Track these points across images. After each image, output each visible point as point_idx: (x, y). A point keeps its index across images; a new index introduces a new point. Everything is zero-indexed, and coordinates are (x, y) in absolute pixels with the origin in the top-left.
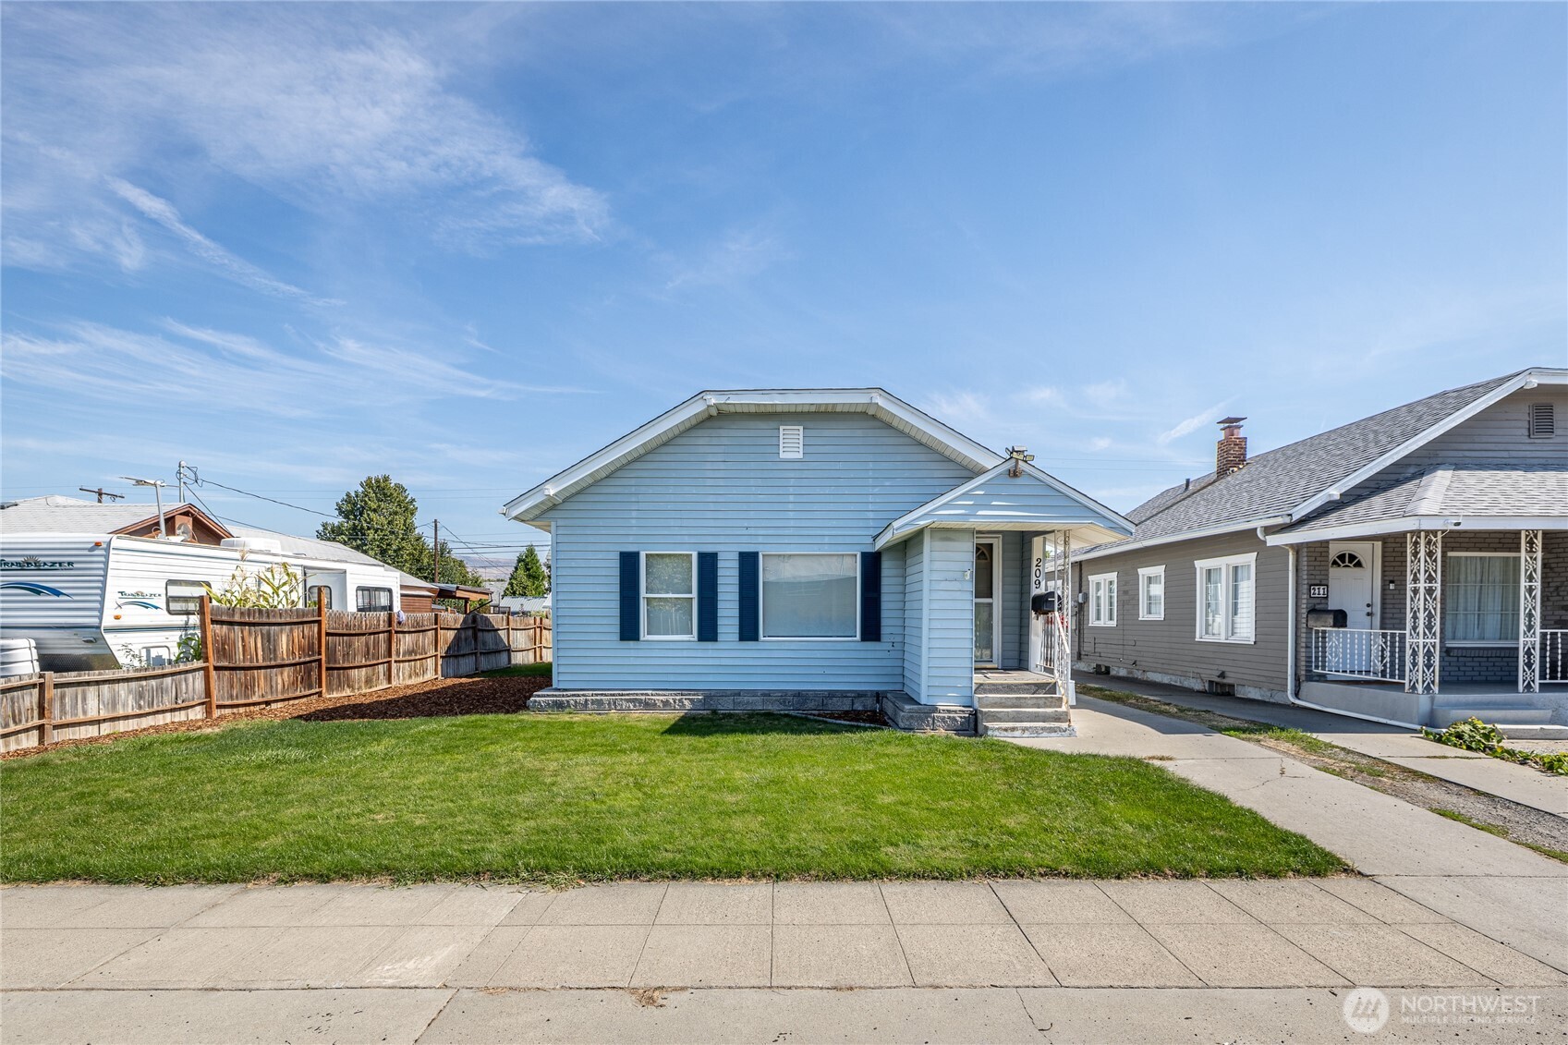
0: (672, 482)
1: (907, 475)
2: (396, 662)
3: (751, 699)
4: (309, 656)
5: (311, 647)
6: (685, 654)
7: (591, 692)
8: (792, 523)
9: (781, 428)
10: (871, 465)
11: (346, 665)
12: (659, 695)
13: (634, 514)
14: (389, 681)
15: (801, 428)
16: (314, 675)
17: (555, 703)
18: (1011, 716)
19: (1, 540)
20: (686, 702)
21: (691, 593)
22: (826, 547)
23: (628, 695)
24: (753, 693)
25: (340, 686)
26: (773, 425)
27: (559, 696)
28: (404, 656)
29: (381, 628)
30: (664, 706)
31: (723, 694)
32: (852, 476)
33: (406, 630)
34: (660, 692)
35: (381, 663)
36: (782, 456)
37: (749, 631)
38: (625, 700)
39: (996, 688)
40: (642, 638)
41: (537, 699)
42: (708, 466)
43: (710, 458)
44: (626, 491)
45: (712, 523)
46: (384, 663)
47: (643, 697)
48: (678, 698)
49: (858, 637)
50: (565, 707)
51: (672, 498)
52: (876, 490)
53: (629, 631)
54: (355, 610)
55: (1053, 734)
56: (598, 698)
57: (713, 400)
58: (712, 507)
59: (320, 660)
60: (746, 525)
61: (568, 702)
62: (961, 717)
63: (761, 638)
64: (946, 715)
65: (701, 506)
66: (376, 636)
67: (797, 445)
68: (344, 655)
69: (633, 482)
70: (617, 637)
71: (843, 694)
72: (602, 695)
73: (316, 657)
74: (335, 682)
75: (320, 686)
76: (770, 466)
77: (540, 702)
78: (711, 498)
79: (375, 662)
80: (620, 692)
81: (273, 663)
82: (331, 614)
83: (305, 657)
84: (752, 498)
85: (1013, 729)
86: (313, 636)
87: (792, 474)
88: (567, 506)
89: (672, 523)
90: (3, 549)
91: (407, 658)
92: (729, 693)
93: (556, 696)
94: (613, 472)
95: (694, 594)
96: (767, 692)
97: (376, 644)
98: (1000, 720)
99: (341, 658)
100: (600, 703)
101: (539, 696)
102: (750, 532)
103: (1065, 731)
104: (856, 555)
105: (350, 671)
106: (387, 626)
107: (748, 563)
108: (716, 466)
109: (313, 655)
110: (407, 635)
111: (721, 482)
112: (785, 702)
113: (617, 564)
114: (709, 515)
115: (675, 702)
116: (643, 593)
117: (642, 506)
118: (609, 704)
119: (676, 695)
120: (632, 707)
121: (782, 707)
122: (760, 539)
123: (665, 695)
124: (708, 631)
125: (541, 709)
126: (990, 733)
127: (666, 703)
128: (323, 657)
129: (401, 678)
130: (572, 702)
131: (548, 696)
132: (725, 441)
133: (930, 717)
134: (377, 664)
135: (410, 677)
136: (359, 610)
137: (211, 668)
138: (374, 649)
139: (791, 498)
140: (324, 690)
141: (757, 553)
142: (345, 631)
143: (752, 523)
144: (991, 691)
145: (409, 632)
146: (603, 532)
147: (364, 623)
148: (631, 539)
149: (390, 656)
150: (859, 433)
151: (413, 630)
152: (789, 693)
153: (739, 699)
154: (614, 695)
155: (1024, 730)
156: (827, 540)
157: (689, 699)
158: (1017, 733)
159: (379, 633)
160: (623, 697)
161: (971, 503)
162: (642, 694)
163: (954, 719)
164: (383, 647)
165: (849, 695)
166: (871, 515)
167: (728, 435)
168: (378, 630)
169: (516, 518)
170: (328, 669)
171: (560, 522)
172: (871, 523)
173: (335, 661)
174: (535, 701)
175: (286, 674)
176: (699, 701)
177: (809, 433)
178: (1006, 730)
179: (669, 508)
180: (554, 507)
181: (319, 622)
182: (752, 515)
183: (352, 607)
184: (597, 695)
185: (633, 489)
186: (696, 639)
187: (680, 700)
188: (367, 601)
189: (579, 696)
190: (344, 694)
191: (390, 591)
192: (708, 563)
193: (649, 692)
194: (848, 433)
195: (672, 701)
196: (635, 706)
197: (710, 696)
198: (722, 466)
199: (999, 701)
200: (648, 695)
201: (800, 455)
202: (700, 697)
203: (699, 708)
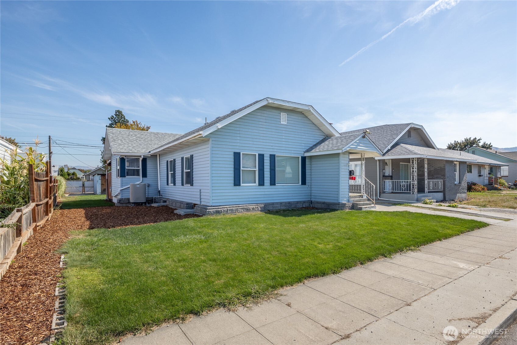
0: (250, 127)
1: (311, 133)
6: (255, 190)
7: (228, 206)
8: (284, 146)
9: (281, 113)
10: (303, 129)
12: (251, 206)
13: (238, 138)
15: (286, 114)
17: (216, 211)
22: (292, 154)
23: (241, 206)
24: (277, 203)
26: (279, 112)
27: (217, 208)
34: (251, 205)
36: (282, 123)
37: (273, 182)
38: (241, 208)
40: (241, 185)
42: (261, 123)
43: (261, 120)
44: (236, 129)
45: (262, 144)
48: (257, 206)
49: (300, 183)
52: (304, 137)
53: (237, 182)
56: (231, 208)
57: (270, 101)
58: (262, 138)
61: (221, 210)
63: (277, 184)
65: (259, 137)
67: (285, 120)
69: (238, 126)
70: (233, 185)
71: (300, 202)
72: (232, 207)
76: (279, 126)
77: (211, 212)
78: (262, 135)
80: (238, 206)
84: (273, 136)
87: (283, 129)
88: (216, 132)
89: (250, 142)
92: (271, 204)
93: (216, 209)
95: (257, 169)
96: (281, 203)
100: (232, 210)
101: (210, 209)
102: (273, 148)
104: (299, 157)
107: (273, 158)
108: (263, 123)
111: (265, 129)
113: (233, 156)
114: (262, 141)
115: (256, 208)
116: (241, 168)
117: (241, 135)
118: (235, 210)
121: (286, 208)
122: (276, 150)
123: (253, 206)
124: (261, 182)
125: (212, 214)
126: (362, 209)
127: (253, 209)
130: (223, 210)
132: (266, 115)
137: (36, 205)
139: (284, 137)
141: (275, 155)
143: (273, 144)
146: (228, 144)
148: (237, 147)
150: (300, 118)
152: (287, 203)
153: (274, 206)
154: (236, 207)
156: (293, 152)
162: (245, 206)
165: (302, 202)
166: (303, 145)
167: (266, 113)
171: (214, 139)
172: (303, 147)
174: (209, 211)
177: (288, 116)
179: (250, 137)
182: (273, 142)
184: (231, 207)
185: (238, 129)
186: (258, 185)
189: (224, 208)
192: (261, 157)
194: (297, 118)
196: (243, 210)
197: (266, 205)
198: (265, 124)
200: (247, 206)
201: (286, 123)
202: (263, 206)
203: (263, 210)
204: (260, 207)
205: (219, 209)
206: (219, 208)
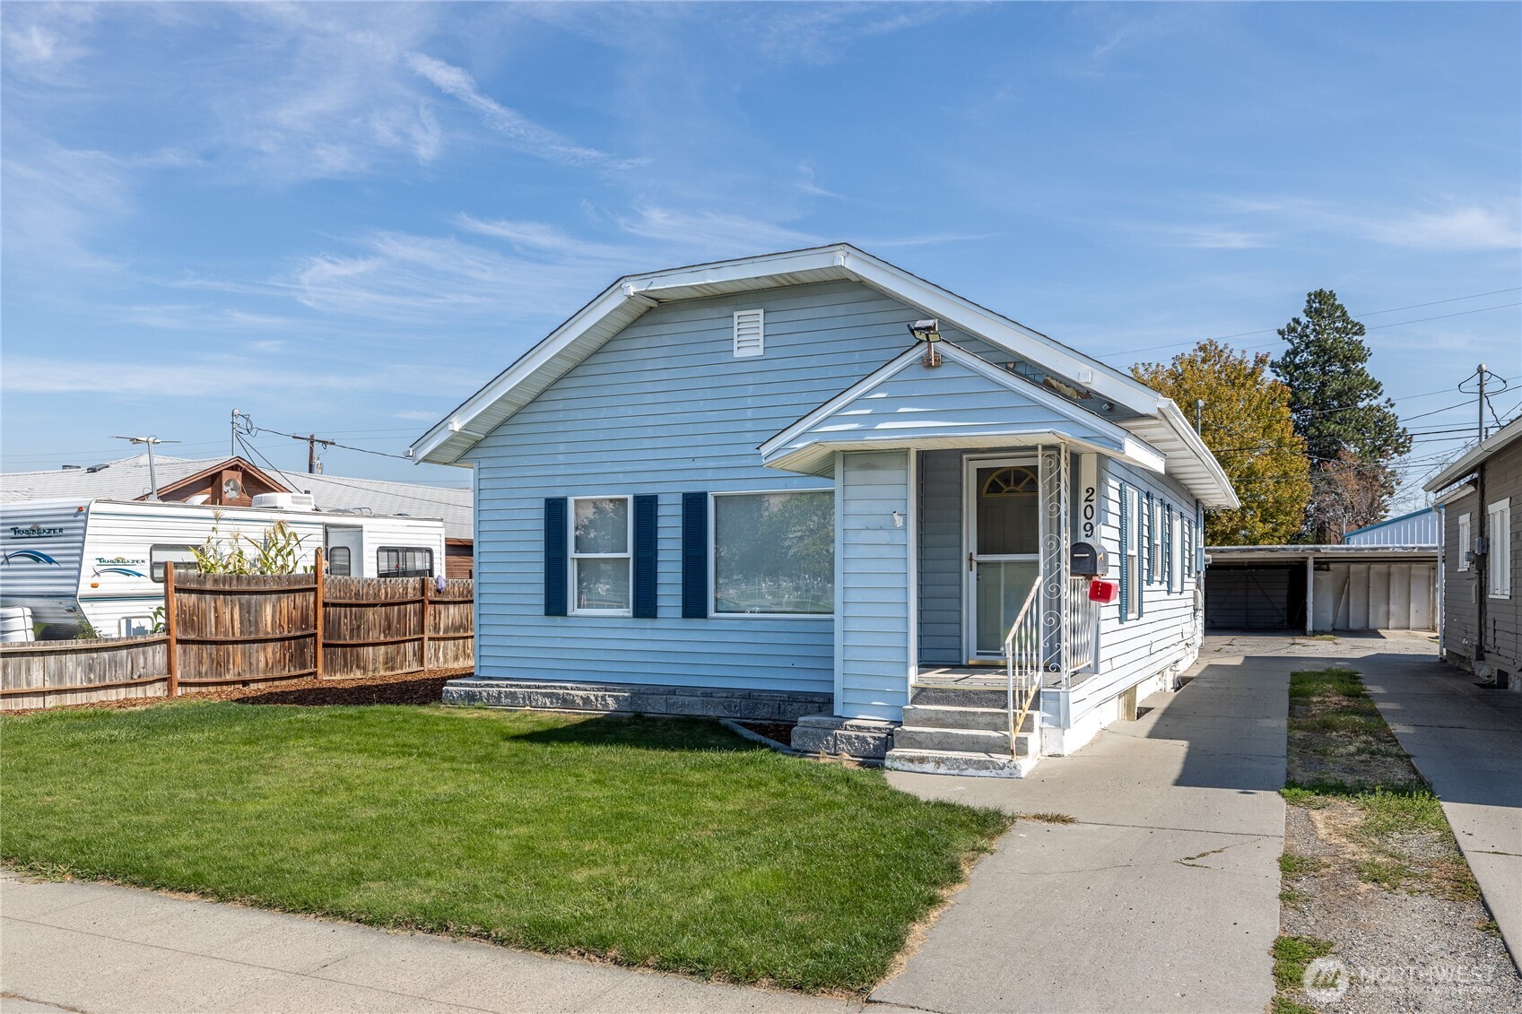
0: (604, 402)
2: (430, 639)
3: (687, 700)
4: (303, 630)
5: (304, 619)
6: (619, 634)
7: (506, 683)
8: (750, 449)
9: (736, 314)
10: (857, 357)
11: (354, 641)
12: (579, 689)
13: (562, 448)
14: (421, 662)
15: (761, 312)
16: (309, 652)
18: (936, 741)
19: (1, 509)
20: (610, 701)
21: (626, 551)
23: (545, 687)
24: (690, 691)
25: (347, 667)
26: (725, 311)
28: (446, 630)
29: (410, 596)
30: (584, 703)
31: (655, 690)
32: (831, 375)
33: (450, 598)
34: (581, 686)
35: (410, 641)
36: (738, 354)
37: (694, 605)
38: (543, 694)
39: (943, 696)
40: (569, 613)
41: (450, 688)
42: (647, 376)
43: (650, 365)
44: (554, 419)
45: (651, 454)
46: (414, 640)
47: (561, 692)
48: (600, 694)
50: (477, 700)
51: (605, 424)
53: (555, 604)
54: (374, 575)
55: (984, 773)
56: (512, 690)
57: (632, 288)
58: (650, 432)
59: (315, 635)
60: (692, 455)
62: (874, 738)
63: (711, 613)
64: (853, 734)
65: (638, 433)
66: (403, 607)
67: (756, 337)
68: (352, 630)
69: (560, 405)
70: (542, 611)
72: (517, 686)
73: (312, 631)
74: (340, 661)
75: (316, 666)
76: (723, 369)
77: (452, 693)
78: (650, 421)
79: (399, 639)
80: (537, 684)
81: (253, 637)
82: (333, 581)
83: (296, 631)
84: (700, 417)
85: (922, 760)
86: (308, 607)
87: (750, 379)
88: (491, 441)
89: (605, 457)
90: (2, 518)
91: (451, 634)
92: (661, 689)
93: (468, 685)
94: (539, 395)
95: (629, 554)
96: (708, 691)
97: (402, 617)
98: (920, 745)
99: (348, 634)
100: (513, 696)
101: (452, 685)
102: (699, 464)
103: (1002, 769)
105: (361, 650)
106: (419, 594)
107: (694, 505)
108: (656, 376)
109: (307, 629)
110: (451, 607)
111: (662, 398)
112: (729, 706)
113: (541, 514)
114: (648, 444)
115: (597, 700)
116: (571, 552)
117: (572, 437)
118: (524, 698)
119: (599, 690)
120: (548, 704)
121: (726, 713)
122: (710, 474)
123: (586, 690)
124: (645, 606)
125: (453, 702)
126: (887, 763)
127: (586, 701)
128: (320, 631)
129: (441, 659)
130: (484, 694)
131: (461, 685)
132: (667, 341)
133: (831, 735)
134: (404, 641)
135: (456, 658)
136: (380, 576)
137: (173, 641)
138: (399, 622)
139: (750, 413)
140: (320, 670)
141: (704, 495)
142: (354, 601)
143: (701, 452)
144: (937, 701)
145: (455, 603)
146: (528, 474)
147: (383, 591)
148: (558, 481)
149: (423, 632)
150: (841, 310)
151: (461, 599)
152: (737, 694)
153: (674, 699)
154: (529, 687)
155: (939, 762)
157: (613, 696)
158: (929, 767)
159: (406, 603)
160: (539, 691)
161: (868, 412)
162: (561, 688)
163: (864, 740)
164: (413, 622)
167: (674, 331)
168: (405, 600)
169: (425, 460)
170: (325, 645)
171: (485, 463)
173: (339, 637)
174: (448, 691)
175: (270, 650)
176: (626, 699)
177: (772, 317)
178: (911, 760)
179: (601, 436)
180: (477, 444)
181: (315, 590)
182: (700, 440)
183: (370, 572)
184: (511, 686)
185: (561, 416)
186: (631, 614)
187: (603, 698)
188: (393, 564)
189: (492, 686)
190: (352, 676)
191: (430, 551)
192: (646, 507)
193: (569, 685)
194: (824, 312)
195: (593, 698)
196: (552, 703)
197: (640, 692)
198: (663, 375)
199: (933, 715)
200: (566, 688)
201: (759, 352)
202: (626, 694)
203: (624, 709)
204: (616, 698)
205: (476, 689)
206: (476, 686)
